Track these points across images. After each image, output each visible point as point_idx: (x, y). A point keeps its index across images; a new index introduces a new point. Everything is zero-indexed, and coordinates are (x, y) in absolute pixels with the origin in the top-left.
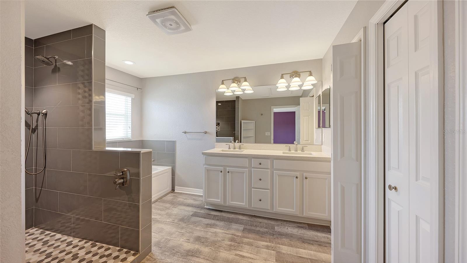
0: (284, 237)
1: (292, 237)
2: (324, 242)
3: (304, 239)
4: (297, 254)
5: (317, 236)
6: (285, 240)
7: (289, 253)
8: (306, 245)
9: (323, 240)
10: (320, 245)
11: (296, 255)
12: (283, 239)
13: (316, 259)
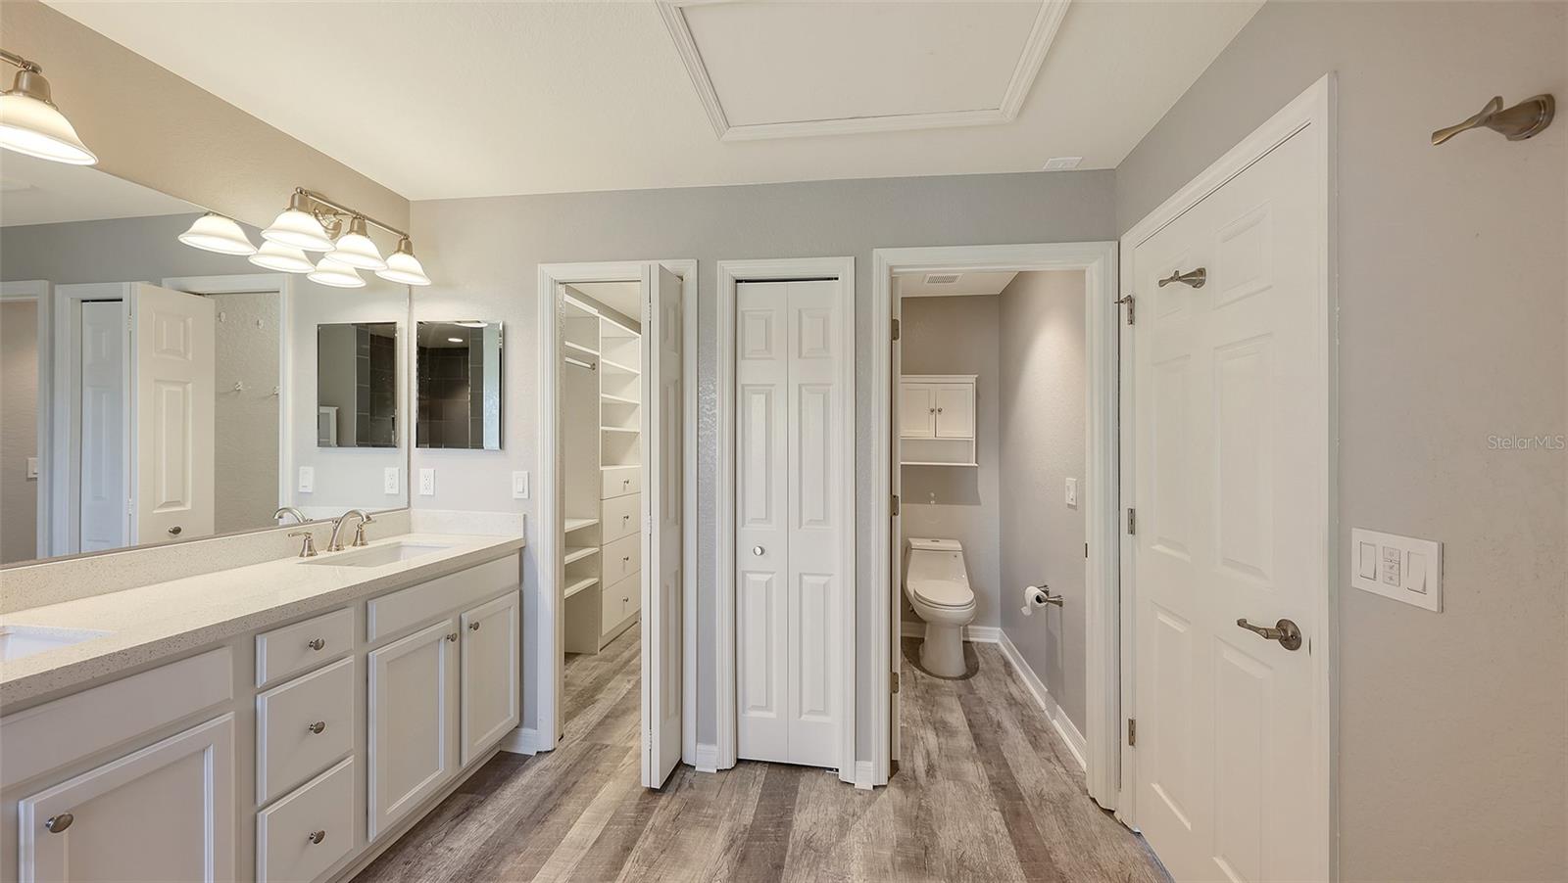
0: (490, 868)
1: (501, 846)
2: (560, 781)
3: (529, 818)
4: (583, 848)
5: (528, 787)
6: (509, 867)
7: (572, 866)
8: (556, 821)
9: (548, 780)
10: (566, 792)
11: (585, 851)
12: (502, 874)
13: (612, 813)
